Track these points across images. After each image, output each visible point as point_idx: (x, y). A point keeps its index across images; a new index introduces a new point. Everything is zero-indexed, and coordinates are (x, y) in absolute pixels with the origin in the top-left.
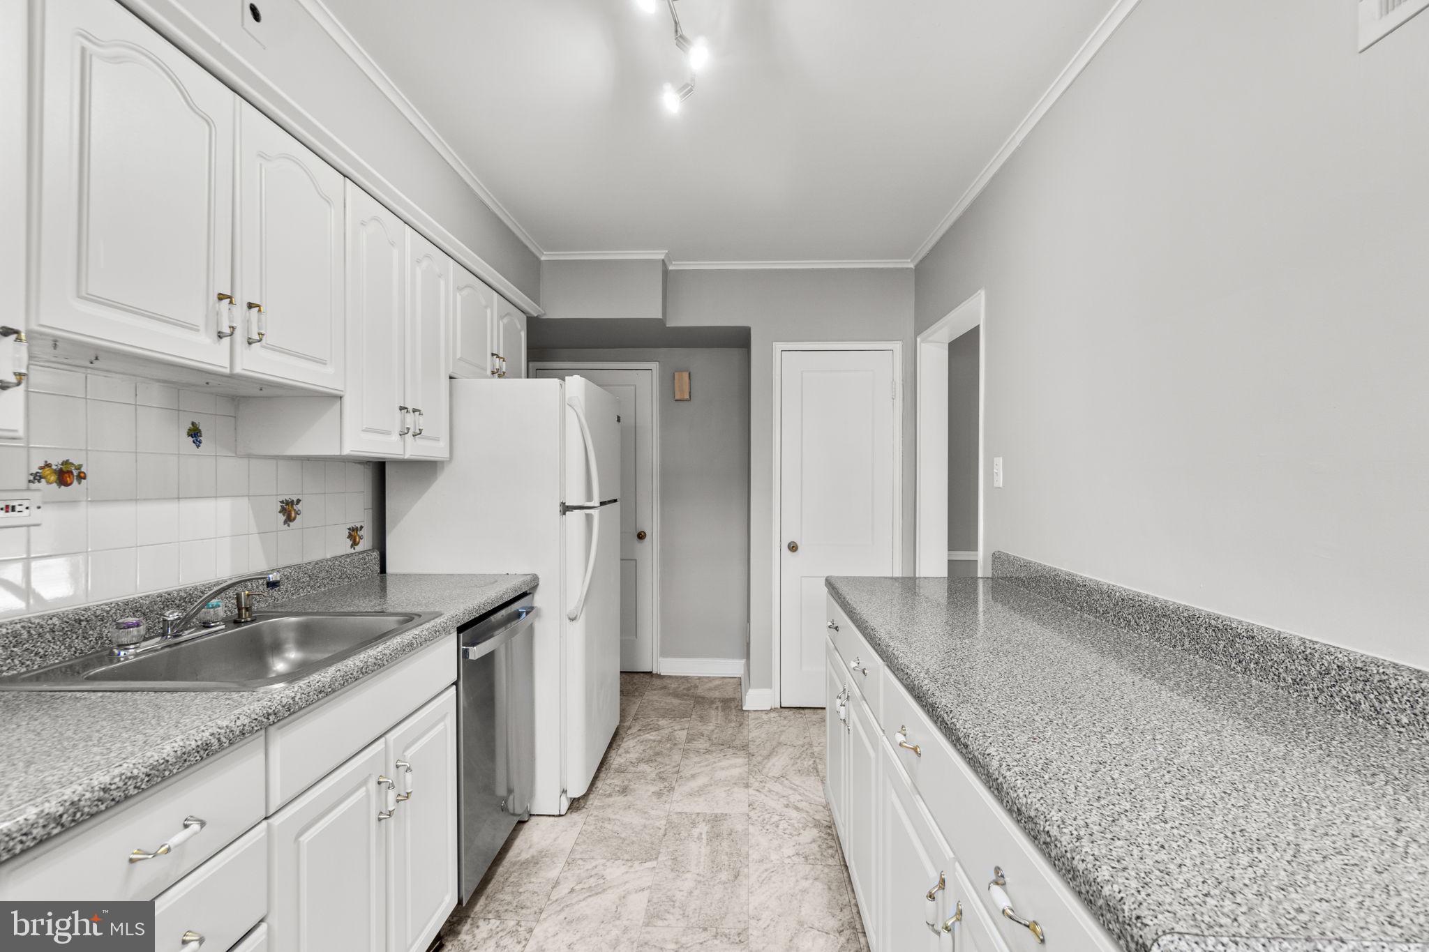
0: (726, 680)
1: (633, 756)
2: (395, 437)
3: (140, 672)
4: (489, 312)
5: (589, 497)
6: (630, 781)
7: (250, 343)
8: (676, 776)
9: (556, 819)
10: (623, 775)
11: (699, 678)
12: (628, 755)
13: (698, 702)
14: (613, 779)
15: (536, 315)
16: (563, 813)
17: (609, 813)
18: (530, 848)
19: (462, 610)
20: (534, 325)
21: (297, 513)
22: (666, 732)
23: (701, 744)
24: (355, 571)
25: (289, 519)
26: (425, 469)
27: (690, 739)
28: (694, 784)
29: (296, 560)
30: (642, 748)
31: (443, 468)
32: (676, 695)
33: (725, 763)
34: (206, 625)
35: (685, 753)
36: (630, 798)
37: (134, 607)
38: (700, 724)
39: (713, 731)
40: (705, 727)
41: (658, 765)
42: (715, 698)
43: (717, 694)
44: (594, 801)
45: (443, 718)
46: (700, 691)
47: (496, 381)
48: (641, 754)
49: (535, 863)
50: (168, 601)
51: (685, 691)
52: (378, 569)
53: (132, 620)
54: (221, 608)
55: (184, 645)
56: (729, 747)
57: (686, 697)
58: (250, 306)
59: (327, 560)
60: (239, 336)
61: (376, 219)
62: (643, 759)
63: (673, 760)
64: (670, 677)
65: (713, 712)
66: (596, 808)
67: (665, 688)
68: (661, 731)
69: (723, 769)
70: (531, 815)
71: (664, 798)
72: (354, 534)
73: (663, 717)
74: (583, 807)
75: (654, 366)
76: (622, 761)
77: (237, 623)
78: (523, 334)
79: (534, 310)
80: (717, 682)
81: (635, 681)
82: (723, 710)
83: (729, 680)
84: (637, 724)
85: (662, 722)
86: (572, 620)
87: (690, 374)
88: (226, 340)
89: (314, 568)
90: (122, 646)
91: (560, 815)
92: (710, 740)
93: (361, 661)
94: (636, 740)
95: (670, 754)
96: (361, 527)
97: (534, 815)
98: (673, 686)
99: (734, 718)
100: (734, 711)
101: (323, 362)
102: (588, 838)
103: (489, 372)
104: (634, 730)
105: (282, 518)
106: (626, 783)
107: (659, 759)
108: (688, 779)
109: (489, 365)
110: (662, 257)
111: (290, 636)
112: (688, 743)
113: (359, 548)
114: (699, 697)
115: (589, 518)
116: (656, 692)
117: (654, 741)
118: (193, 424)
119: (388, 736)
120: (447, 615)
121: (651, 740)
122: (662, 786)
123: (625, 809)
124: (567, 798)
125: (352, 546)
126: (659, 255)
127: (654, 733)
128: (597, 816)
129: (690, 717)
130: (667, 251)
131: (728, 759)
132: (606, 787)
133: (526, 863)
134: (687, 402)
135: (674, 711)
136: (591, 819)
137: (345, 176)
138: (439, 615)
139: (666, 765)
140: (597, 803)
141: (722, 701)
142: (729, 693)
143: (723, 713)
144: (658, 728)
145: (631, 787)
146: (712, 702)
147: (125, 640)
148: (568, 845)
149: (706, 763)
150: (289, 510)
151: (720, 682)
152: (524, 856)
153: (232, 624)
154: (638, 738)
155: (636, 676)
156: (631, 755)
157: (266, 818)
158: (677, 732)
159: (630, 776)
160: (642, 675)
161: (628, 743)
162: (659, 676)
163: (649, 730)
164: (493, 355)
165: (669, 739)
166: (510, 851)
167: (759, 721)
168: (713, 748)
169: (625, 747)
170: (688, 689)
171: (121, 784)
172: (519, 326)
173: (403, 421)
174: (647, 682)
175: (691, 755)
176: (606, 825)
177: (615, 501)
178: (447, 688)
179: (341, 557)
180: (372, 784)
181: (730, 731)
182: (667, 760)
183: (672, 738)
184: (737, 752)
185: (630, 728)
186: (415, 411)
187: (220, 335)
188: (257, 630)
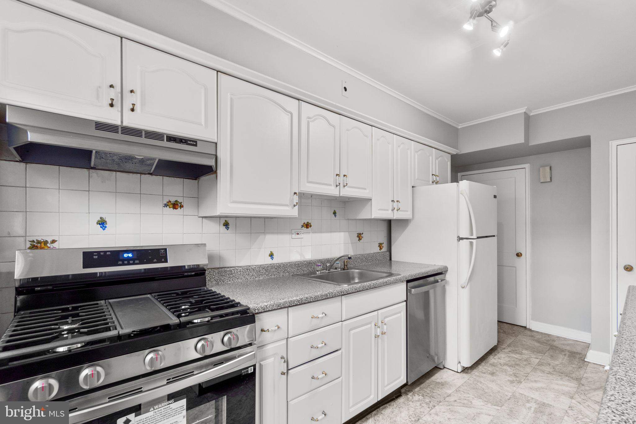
0: (578, 343)
1: (502, 361)
2: (390, 211)
3: (320, 277)
4: (431, 158)
5: (472, 234)
6: (497, 371)
7: (344, 187)
8: (525, 377)
9: (456, 373)
10: (494, 367)
11: (558, 337)
12: (499, 360)
13: (552, 349)
14: (488, 367)
15: (455, 154)
16: (459, 371)
17: (482, 380)
18: (441, 378)
19: (408, 274)
20: (454, 158)
21: (362, 237)
22: (525, 357)
23: (547, 369)
24: (381, 258)
25: (360, 239)
26: (404, 223)
27: (540, 364)
28: (535, 385)
29: (362, 253)
30: (509, 359)
31: (411, 221)
32: (538, 341)
33: (561, 382)
34: (336, 269)
35: (535, 369)
36: (495, 378)
37: (320, 261)
38: (550, 359)
39: (558, 365)
40: (553, 361)
41: (515, 370)
42: (566, 350)
43: (568, 348)
44: (475, 372)
45: (400, 312)
46: (556, 343)
47: (435, 186)
48: (507, 362)
49: (442, 385)
50: (328, 261)
51: (545, 341)
52: (389, 258)
53: (319, 264)
54: (339, 264)
55: (330, 273)
56: (566, 376)
57: (544, 344)
58: (344, 176)
59: (371, 254)
60: (342, 185)
61: (383, 137)
62: (507, 364)
63: (525, 370)
64: (537, 332)
65: (561, 356)
66: (476, 375)
67: (532, 336)
68: (522, 355)
69: (558, 384)
70: (444, 367)
71: (514, 384)
72: (380, 246)
73: (526, 349)
74: (470, 373)
75: (527, 166)
76: (495, 361)
77: (344, 269)
78: (449, 164)
79: (454, 151)
80: (570, 342)
81: (514, 329)
82: (569, 356)
83: (580, 343)
84: (509, 348)
85: (524, 351)
86: (463, 288)
87: (551, 168)
88: (338, 187)
89: (367, 256)
90: (318, 271)
91: (457, 372)
92: (554, 368)
93: (369, 284)
94: (506, 355)
95: (525, 367)
96: (383, 243)
97: (446, 368)
98: (538, 337)
99: (576, 363)
100: (577, 360)
101: (365, 189)
102: (468, 385)
103: (431, 182)
104: (506, 351)
105: (358, 239)
106: (495, 371)
107: (517, 367)
108: (532, 382)
109: (431, 179)
110: (524, 111)
111: (356, 275)
112: (538, 365)
113: (382, 250)
114: (554, 346)
115: (471, 243)
116: (526, 337)
117: (517, 359)
118: (334, 210)
119: (379, 311)
120: (402, 275)
121: (515, 358)
122: (515, 379)
123: (491, 381)
124: (461, 366)
125: (380, 249)
126: (523, 110)
127: (518, 355)
128: (475, 379)
129: (544, 354)
130: (527, 107)
131: (563, 381)
132: (484, 369)
133: (438, 383)
134: (550, 183)
135: (534, 348)
136: (472, 379)
137: (372, 126)
138: (399, 275)
139: (521, 371)
140: (476, 373)
141: (571, 352)
142: (578, 349)
143: (568, 358)
144: (521, 354)
145: (497, 374)
146: (562, 351)
147: (318, 269)
148: (459, 384)
149: (546, 378)
150: (360, 236)
151: (574, 343)
152: (438, 381)
153: (343, 270)
154: (508, 354)
155: (516, 327)
156: (501, 361)
157: (341, 321)
158: (532, 359)
159: (497, 369)
160: (519, 327)
161: (501, 355)
162: (530, 330)
163: (515, 353)
164: (433, 175)
165: (526, 360)
166: (433, 377)
167: (596, 370)
168: (555, 373)
169: (499, 356)
170: (548, 341)
171: (310, 298)
172: (447, 160)
173: (393, 206)
174: (521, 331)
175: (538, 371)
176: (479, 384)
177: (494, 236)
178: (403, 302)
179: (376, 253)
180: (373, 324)
181: (570, 368)
182: (522, 369)
183: (529, 360)
184: (571, 379)
185: (504, 349)
186: (397, 201)
187: (337, 186)
188: (348, 272)
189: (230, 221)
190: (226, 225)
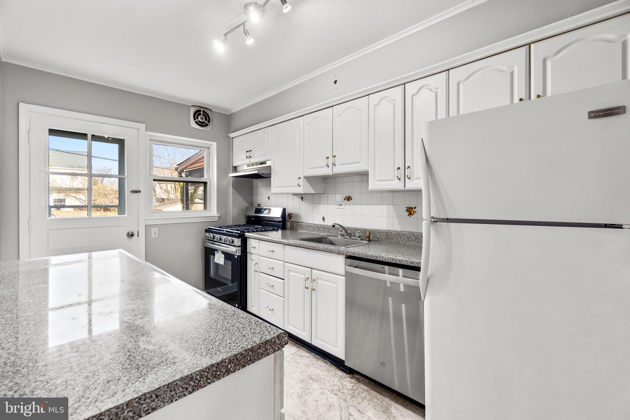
189: (304, 196)
190: (302, 198)
